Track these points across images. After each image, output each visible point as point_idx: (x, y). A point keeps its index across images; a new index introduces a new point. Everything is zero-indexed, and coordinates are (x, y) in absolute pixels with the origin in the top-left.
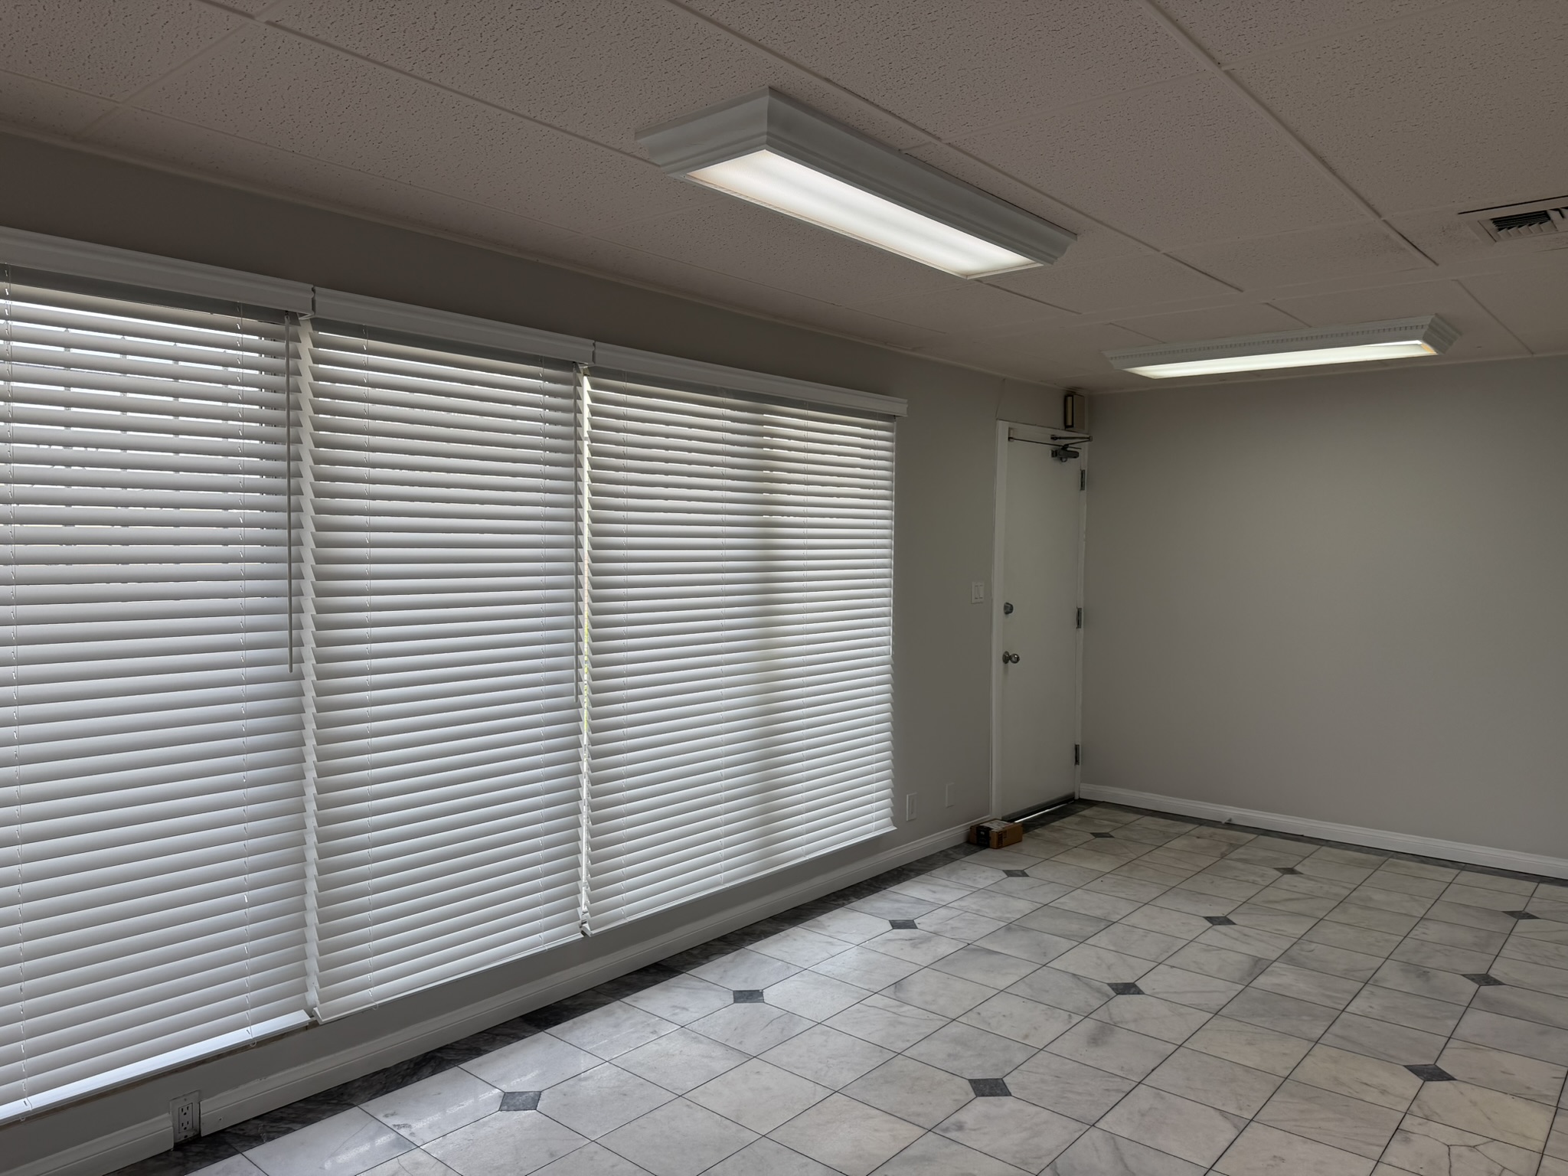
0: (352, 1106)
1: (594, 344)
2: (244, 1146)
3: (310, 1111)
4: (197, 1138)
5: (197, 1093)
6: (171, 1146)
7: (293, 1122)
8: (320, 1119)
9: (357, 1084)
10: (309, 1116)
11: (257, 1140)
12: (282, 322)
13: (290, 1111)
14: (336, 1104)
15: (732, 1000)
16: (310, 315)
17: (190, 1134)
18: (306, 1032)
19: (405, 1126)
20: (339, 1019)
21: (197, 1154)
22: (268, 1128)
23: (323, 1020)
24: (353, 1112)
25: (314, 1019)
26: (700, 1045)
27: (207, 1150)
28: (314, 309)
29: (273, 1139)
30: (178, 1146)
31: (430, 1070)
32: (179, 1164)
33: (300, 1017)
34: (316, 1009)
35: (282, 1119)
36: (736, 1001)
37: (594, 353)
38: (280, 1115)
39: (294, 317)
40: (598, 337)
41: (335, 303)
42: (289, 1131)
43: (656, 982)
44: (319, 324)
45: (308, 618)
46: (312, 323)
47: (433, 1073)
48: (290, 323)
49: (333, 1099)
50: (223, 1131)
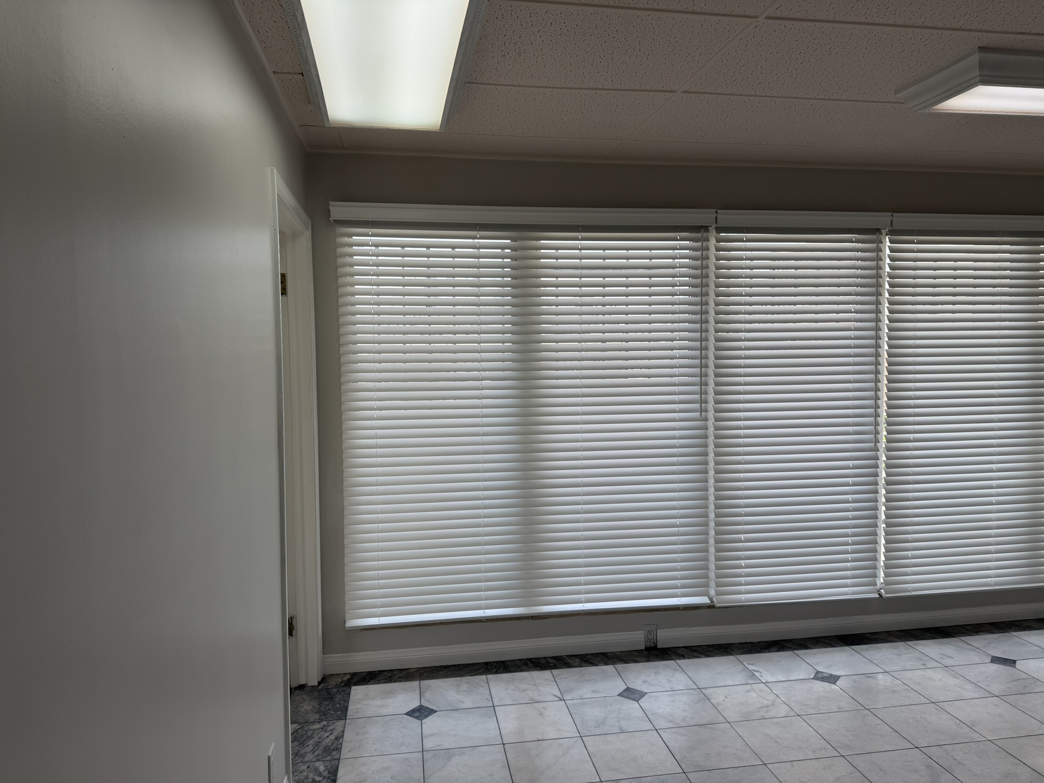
0: (731, 654)
1: (892, 215)
2: (676, 657)
3: (710, 651)
4: (655, 648)
5: (655, 625)
6: (644, 648)
7: (701, 653)
8: (714, 656)
9: (735, 646)
10: (709, 653)
11: (683, 657)
12: (700, 232)
13: (700, 648)
14: (723, 652)
15: (990, 661)
16: (714, 226)
17: (652, 645)
18: (708, 610)
19: (757, 671)
20: (726, 607)
21: (655, 655)
22: (688, 653)
23: (717, 605)
24: (731, 657)
25: (713, 604)
26: (956, 680)
27: (659, 655)
28: (716, 222)
29: (690, 658)
30: (647, 649)
31: (776, 649)
32: (647, 657)
33: (704, 600)
34: (714, 599)
35: (695, 651)
36: (992, 662)
37: (892, 221)
38: (695, 649)
39: (706, 228)
40: (894, 210)
41: (728, 217)
42: (698, 657)
43: (933, 638)
44: (719, 230)
45: (711, 389)
46: (716, 230)
47: (778, 651)
48: (704, 232)
49: (723, 649)
50: (668, 649)
